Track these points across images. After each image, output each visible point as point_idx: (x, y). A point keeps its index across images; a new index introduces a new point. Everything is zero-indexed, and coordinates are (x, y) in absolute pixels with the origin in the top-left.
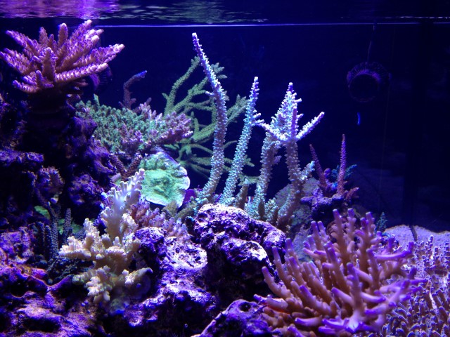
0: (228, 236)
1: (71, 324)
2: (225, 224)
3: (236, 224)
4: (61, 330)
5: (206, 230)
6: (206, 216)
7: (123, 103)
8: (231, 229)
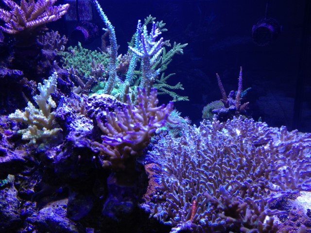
0: (101, 110)
1: (13, 153)
2: (100, 103)
3: (106, 103)
4: (7, 156)
5: (91, 107)
6: (92, 100)
7: (101, 48)
8: (103, 105)
